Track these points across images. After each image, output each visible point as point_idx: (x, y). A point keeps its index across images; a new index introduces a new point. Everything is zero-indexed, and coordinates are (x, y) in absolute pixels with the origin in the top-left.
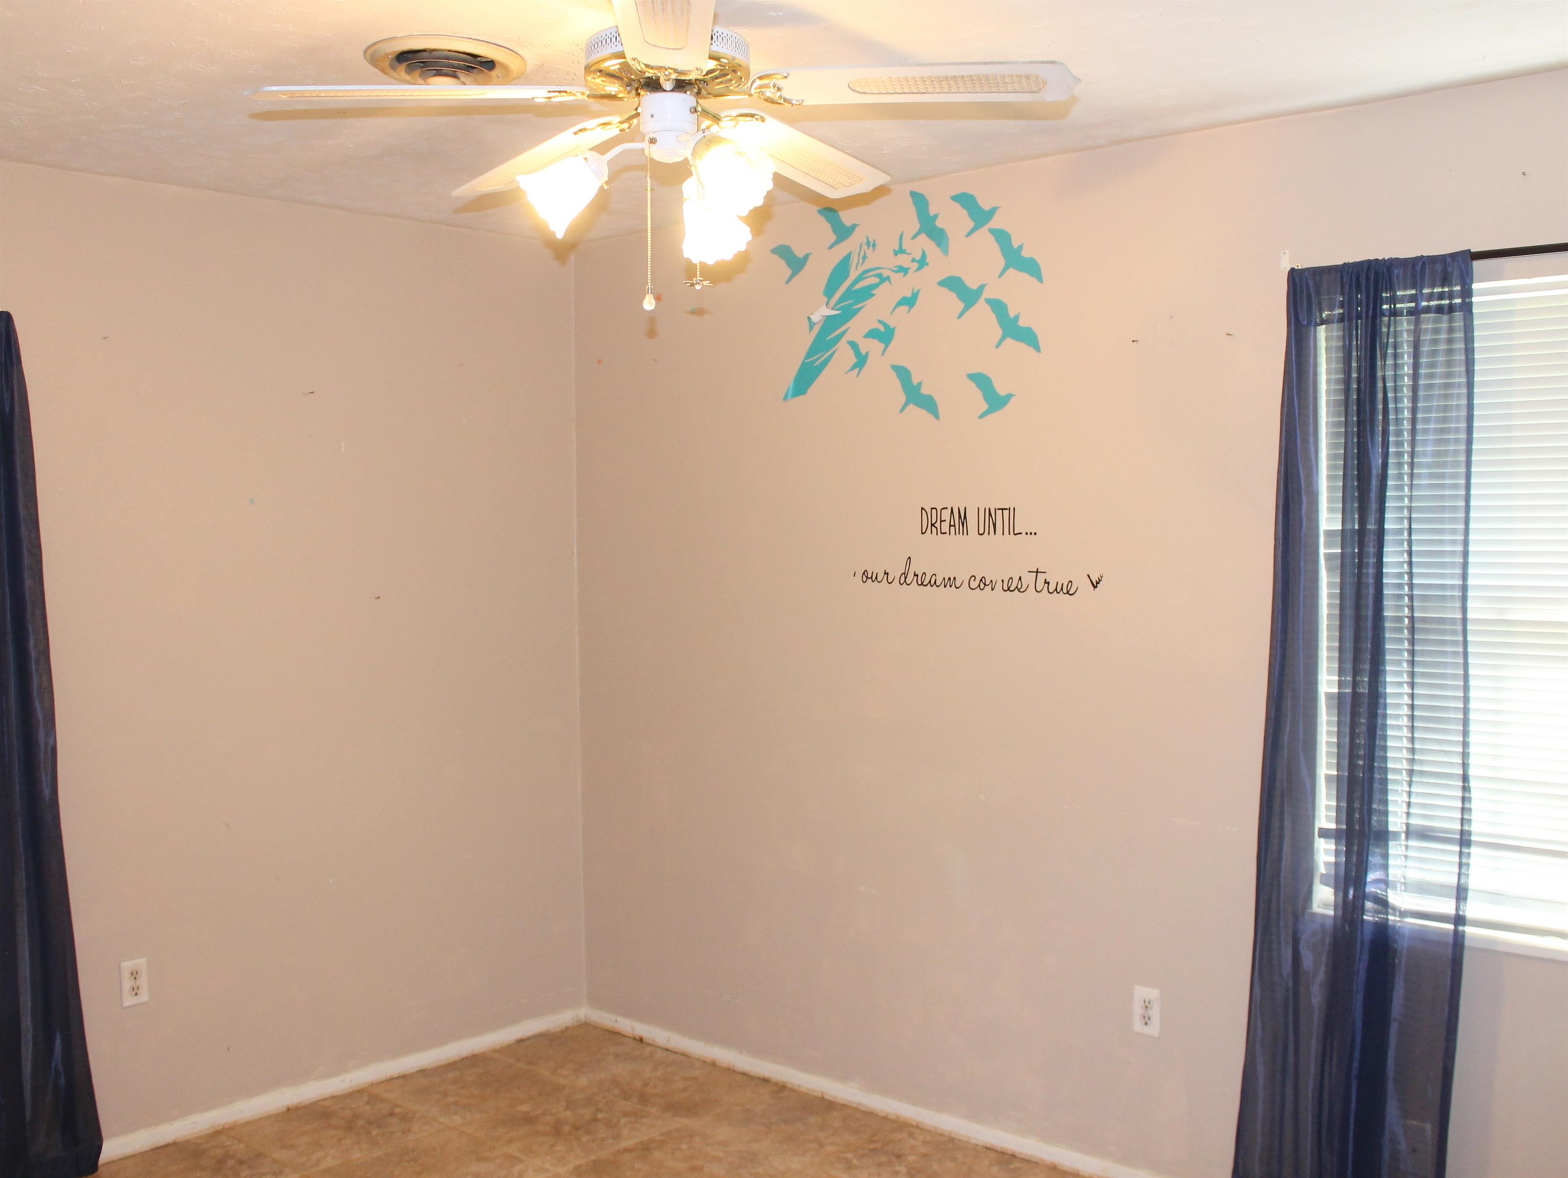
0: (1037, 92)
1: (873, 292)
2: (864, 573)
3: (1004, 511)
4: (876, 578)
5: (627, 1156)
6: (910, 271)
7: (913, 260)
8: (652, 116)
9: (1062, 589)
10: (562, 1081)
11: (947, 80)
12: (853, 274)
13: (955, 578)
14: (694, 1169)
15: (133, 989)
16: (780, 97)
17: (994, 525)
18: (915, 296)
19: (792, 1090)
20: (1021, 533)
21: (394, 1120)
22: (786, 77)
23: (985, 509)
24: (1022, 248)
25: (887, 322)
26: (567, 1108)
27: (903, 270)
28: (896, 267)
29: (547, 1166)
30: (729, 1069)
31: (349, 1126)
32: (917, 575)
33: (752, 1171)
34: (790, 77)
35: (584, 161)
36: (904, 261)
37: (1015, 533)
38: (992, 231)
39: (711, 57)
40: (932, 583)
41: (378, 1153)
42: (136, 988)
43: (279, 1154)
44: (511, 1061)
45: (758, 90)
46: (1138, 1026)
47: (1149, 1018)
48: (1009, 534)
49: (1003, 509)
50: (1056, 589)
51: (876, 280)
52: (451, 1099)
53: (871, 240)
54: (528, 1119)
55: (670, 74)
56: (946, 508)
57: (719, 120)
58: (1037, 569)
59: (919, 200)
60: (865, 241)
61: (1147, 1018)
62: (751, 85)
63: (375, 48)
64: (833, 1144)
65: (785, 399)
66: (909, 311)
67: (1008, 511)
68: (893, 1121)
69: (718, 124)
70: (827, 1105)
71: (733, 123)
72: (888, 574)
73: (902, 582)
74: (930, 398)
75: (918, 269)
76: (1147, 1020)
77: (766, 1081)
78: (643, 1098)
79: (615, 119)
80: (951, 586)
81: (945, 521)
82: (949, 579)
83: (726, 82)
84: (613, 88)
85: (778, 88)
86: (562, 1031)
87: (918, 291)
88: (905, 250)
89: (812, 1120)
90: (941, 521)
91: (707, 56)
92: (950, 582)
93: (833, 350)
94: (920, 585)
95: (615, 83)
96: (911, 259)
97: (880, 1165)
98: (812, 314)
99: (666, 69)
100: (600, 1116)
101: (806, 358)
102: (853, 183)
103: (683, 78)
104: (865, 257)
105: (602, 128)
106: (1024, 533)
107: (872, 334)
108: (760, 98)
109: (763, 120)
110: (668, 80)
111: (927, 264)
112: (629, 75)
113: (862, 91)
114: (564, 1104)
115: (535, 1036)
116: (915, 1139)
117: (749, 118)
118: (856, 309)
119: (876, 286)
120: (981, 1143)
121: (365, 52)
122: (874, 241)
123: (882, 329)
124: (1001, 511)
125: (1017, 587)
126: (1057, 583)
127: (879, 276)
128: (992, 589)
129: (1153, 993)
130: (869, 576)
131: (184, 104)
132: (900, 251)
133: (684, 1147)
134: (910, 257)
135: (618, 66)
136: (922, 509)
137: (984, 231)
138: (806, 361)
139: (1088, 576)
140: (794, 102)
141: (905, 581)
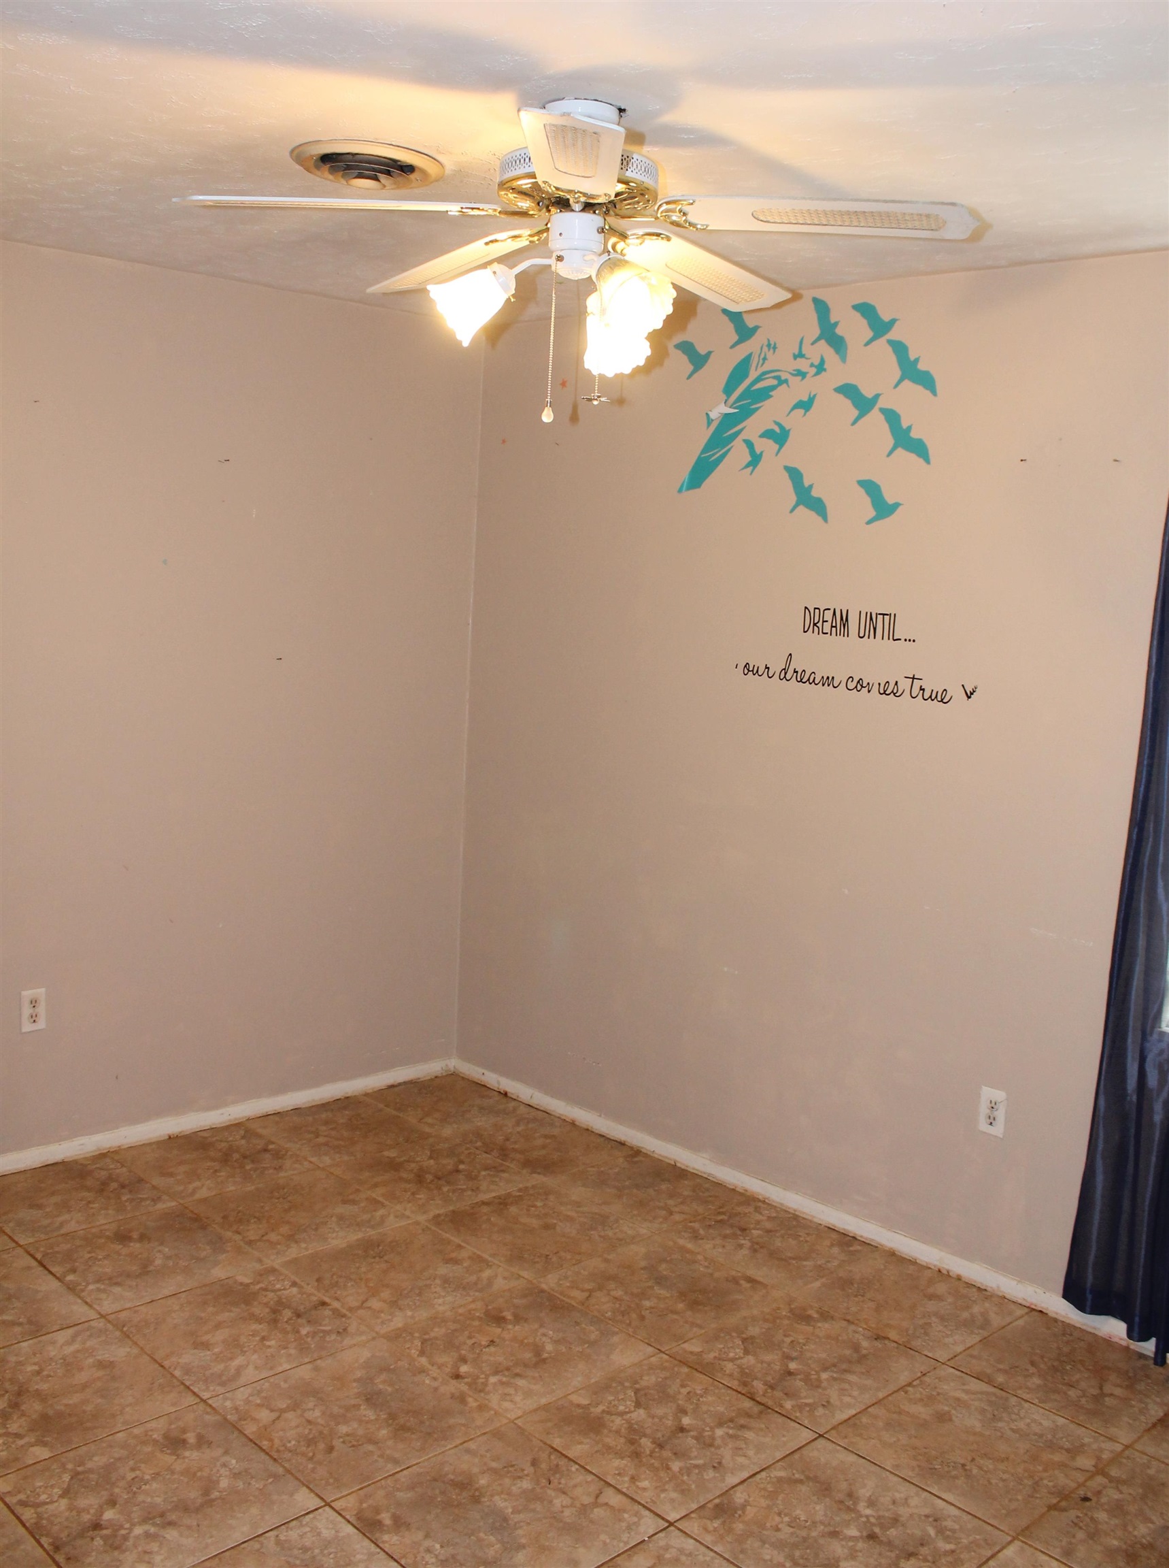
0: (936, 230)
1: (771, 393)
2: (746, 666)
3: (885, 616)
4: (757, 672)
5: (485, 1209)
6: (808, 376)
7: (812, 365)
8: (561, 234)
9: (936, 697)
10: (427, 1129)
11: (849, 215)
12: (753, 375)
13: (833, 678)
14: (547, 1227)
15: (32, 1017)
16: (686, 221)
17: (875, 629)
18: (811, 400)
19: (646, 1155)
20: (900, 639)
21: (267, 1156)
22: (692, 204)
23: (867, 613)
24: (918, 361)
25: (783, 424)
26: (431, 1157)
27: (801, 374)
28: (794, 370)
29: (408, 1213)
30: (588, 1130)
31: (226, 1159)
32: (797, 672)
33: (602, 1234)
34: (695, 204)
35: (493, 275)
36: (802, 365)
37: (895, 638)
38: (890, 342)
39: (620, 181)
40: (811, 681)
41: (250, 1188)
42: (34, 1015)
43: (157, 1181)
44: (381, 1106)
45: (664, 214)
46: (983, 1126)
47: (994, 1119)
48: (889, 639)
49: (884, 615)
50: (931, 697)
51: (775, 382)
52: (321, 1140)
53: (772, 343)
54: (394, 1166)
55: (580, 197)
56: (829, 609)
57: (626, 237)
58: (914, 676)
59: (821, 308)
60: (766, 343)
61: (992, 1118)
62: (658, 209)
63: (301, 149)
64: (682, 1213)
65: (680, 491)
66: (805, 414)
67: (888, 617)
68: (741, 1194)
69: (625, 241)
70: (679, 1174)
71: (639, 241)
72: (768, 668)
73: (781, 678)
74: (819, 501)
75: (816, 375)
76: (992, 1120)
77: (622, 1144)
78: (504, 1153)
79: (526, 232)
80: (829, 685)
81: (827, 621)
82: (828, 678)
83: (634, 203)
84: (525, 204)
85: (684, 213)
86: (431, 1080)
87: (815, 396)
88: (804, 355)
89: (664, 1187)
90: (824, 622)
91: (616, 181)
92: (828, 681)
93: (730, 446)
94: (799, 682)
95: (526, 200)
96: (810, 363)
97: (725, 1237)
98: (711, 411)
99: (576, 193)
100: (462, 1167)
101: (703, 452)
102: (754, 298)
103: (591, 201)
104: (765, 359)
105: (512, 240)
106: (903, 640)
107: (768, 434)
108: (666, 221)
109: (668, 239)
110: (577, 202)
111: (825, 370)
112: (540, 194)
113: (765, 220)
114: (429, 1153)
115: (405, 1083)
116: (761, 1214)
117: (655, 237)
118: (753, 409)
119: (773, 388)
120: (824, 1223)
121: (292, 151)
122: (775, 344)
123: (777, 429)
124: (882, 616)
125: (892, 692)
126: (932, 690)
127: (778, 378)
128: (869, 691)
129: (999, 1095)
130: (751, 669)
131: (120, 190)
132: (800, 355)
133: (539, 1204)
134: (809, 362)
135: (530, 186)
136: (806, 608)
137: (882, 341)
138: (703, 456)
139: (963, 686)
140: (699, 226)
141: (785, 677)
